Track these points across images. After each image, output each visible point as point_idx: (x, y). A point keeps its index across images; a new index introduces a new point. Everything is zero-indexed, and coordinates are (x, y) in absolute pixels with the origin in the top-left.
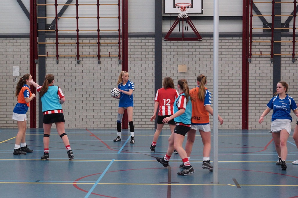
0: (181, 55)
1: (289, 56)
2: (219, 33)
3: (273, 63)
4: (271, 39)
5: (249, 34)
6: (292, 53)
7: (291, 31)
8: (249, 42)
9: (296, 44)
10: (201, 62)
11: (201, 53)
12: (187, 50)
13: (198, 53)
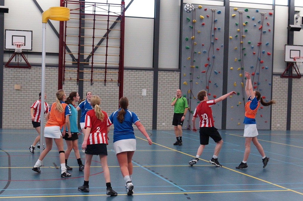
0: (17, 78)
1: (89, 81)
2: (46, 64)
3: (78, 85)
4: (77, 69)
5: (63, 65)
6: (90, 79)
7: (90, 64)
8: (63, 70)
9: (93, 73)
10: (30, 83)
11: (30, 77)
12: (20, 75)
13: (28, 77)
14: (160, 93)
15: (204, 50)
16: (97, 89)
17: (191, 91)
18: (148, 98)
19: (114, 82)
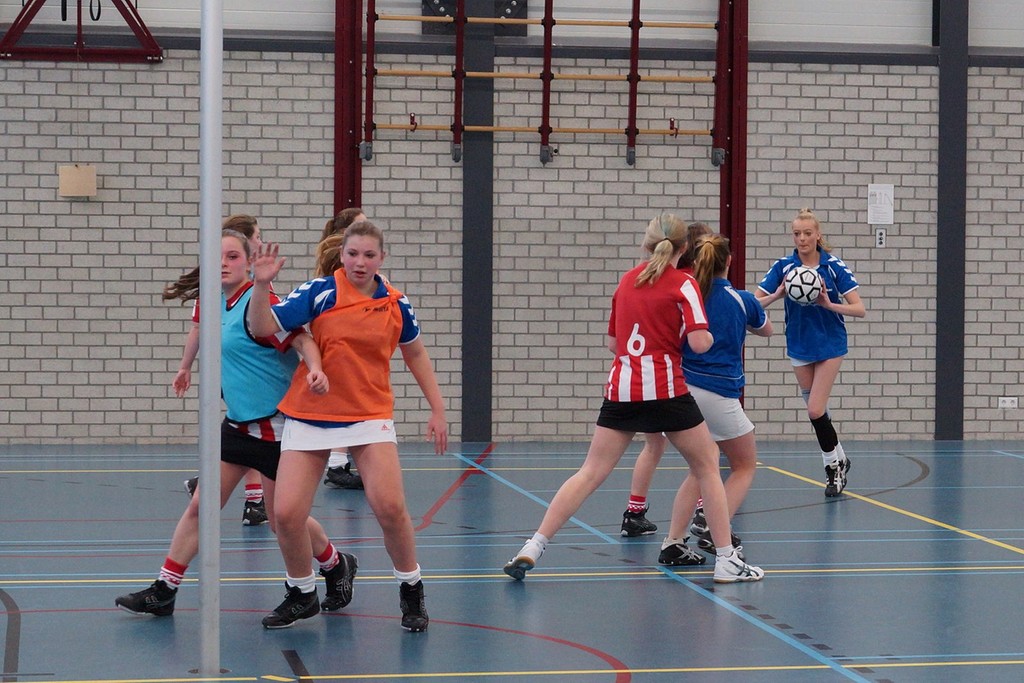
0: (71, 122)
1: (527, 136)
2: (225, 31)
3: (460, 163)
4: (452, 65)
5: (365, 39)
6: (538, 123)
7: (536, 31)
8: (364, 72)
9: (554, 85)
10: (159, 157)
11: (159, 117)
12: (96, 103)
13: (147, 117)
14: (985, 206)
16: (581, 188)
18: (907, 242)
19: (688, 139)
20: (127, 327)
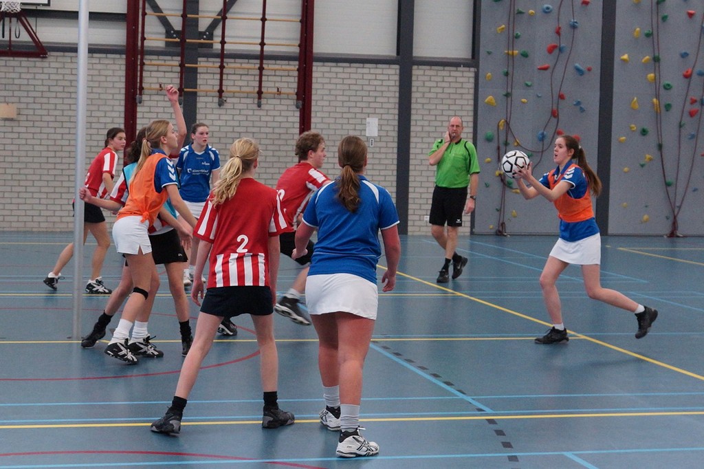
0: (6, 84)
1: (213, 94)
2: (89, 45)
3: (182, 106)
4: (179, 61)
5: (139, 48)
6: (217, 88)
7: (217, 46)
8: (139, 63)
9: (225, 71)
10: (45, 100)
11: (45, 83)
12: (17, 76)
13: (39, 82)
14: (419, 129)
15: (546, 6)
16: (236, 118)
17: (507, 124)
18: (384, 144)
19: (285, 96)
20: (29, 177)
